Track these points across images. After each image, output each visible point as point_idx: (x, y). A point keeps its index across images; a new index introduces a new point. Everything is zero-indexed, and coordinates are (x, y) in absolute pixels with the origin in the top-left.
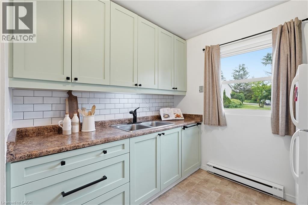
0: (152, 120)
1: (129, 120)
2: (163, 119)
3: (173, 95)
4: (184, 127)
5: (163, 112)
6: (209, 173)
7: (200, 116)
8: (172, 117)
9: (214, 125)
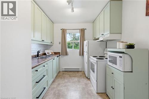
0: (42, 55)
1: (35, 56)
2: (47, 54)
3: (47, 45)
4: (58, 57)
5: (46, 52)
6: (63, 71)
7: (59, 53)
8: (51, 54)
9: (65, 55)
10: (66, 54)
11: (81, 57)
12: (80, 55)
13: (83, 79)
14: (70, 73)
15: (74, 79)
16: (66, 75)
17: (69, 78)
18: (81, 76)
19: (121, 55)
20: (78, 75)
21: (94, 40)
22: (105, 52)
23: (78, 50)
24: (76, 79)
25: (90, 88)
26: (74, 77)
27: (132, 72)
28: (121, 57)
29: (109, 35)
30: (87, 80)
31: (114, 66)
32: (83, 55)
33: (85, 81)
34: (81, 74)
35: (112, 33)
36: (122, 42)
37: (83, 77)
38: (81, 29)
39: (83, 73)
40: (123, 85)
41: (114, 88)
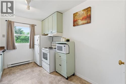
9: (12, 49)
10: (14, 48)
11: (31, 50)
12: (30, 48)
13: (35, 68)
14: (20, 67)
15: (27, 71)
16: (15, 70)
17: (20, 71)
18: (32, 67)
19: (65, 45)
20: (29, 67)
21: (43, 35)
22: (52, 44)
23: (29, 44)
24: (29, 70)
25: (44, 72)
26: (26, 69)
27: (69, 53)
28: (64, 46)
29: (56, 33)
30: (39, 68)
31: (61, 52)
32: (33, 47)
33: (38, 68)
34: (33, 65)
35: (58, 32)
36: (64, 38)
37: (36, 67)
38: (32, 25)
39: (34, 63)
40: (66, 61)
41: (61, 65)
